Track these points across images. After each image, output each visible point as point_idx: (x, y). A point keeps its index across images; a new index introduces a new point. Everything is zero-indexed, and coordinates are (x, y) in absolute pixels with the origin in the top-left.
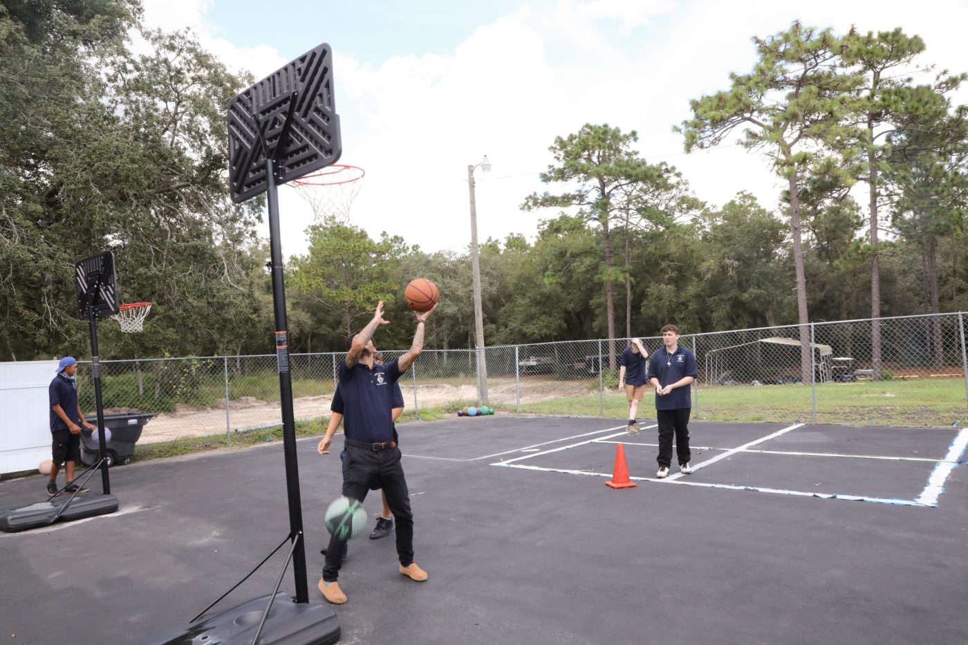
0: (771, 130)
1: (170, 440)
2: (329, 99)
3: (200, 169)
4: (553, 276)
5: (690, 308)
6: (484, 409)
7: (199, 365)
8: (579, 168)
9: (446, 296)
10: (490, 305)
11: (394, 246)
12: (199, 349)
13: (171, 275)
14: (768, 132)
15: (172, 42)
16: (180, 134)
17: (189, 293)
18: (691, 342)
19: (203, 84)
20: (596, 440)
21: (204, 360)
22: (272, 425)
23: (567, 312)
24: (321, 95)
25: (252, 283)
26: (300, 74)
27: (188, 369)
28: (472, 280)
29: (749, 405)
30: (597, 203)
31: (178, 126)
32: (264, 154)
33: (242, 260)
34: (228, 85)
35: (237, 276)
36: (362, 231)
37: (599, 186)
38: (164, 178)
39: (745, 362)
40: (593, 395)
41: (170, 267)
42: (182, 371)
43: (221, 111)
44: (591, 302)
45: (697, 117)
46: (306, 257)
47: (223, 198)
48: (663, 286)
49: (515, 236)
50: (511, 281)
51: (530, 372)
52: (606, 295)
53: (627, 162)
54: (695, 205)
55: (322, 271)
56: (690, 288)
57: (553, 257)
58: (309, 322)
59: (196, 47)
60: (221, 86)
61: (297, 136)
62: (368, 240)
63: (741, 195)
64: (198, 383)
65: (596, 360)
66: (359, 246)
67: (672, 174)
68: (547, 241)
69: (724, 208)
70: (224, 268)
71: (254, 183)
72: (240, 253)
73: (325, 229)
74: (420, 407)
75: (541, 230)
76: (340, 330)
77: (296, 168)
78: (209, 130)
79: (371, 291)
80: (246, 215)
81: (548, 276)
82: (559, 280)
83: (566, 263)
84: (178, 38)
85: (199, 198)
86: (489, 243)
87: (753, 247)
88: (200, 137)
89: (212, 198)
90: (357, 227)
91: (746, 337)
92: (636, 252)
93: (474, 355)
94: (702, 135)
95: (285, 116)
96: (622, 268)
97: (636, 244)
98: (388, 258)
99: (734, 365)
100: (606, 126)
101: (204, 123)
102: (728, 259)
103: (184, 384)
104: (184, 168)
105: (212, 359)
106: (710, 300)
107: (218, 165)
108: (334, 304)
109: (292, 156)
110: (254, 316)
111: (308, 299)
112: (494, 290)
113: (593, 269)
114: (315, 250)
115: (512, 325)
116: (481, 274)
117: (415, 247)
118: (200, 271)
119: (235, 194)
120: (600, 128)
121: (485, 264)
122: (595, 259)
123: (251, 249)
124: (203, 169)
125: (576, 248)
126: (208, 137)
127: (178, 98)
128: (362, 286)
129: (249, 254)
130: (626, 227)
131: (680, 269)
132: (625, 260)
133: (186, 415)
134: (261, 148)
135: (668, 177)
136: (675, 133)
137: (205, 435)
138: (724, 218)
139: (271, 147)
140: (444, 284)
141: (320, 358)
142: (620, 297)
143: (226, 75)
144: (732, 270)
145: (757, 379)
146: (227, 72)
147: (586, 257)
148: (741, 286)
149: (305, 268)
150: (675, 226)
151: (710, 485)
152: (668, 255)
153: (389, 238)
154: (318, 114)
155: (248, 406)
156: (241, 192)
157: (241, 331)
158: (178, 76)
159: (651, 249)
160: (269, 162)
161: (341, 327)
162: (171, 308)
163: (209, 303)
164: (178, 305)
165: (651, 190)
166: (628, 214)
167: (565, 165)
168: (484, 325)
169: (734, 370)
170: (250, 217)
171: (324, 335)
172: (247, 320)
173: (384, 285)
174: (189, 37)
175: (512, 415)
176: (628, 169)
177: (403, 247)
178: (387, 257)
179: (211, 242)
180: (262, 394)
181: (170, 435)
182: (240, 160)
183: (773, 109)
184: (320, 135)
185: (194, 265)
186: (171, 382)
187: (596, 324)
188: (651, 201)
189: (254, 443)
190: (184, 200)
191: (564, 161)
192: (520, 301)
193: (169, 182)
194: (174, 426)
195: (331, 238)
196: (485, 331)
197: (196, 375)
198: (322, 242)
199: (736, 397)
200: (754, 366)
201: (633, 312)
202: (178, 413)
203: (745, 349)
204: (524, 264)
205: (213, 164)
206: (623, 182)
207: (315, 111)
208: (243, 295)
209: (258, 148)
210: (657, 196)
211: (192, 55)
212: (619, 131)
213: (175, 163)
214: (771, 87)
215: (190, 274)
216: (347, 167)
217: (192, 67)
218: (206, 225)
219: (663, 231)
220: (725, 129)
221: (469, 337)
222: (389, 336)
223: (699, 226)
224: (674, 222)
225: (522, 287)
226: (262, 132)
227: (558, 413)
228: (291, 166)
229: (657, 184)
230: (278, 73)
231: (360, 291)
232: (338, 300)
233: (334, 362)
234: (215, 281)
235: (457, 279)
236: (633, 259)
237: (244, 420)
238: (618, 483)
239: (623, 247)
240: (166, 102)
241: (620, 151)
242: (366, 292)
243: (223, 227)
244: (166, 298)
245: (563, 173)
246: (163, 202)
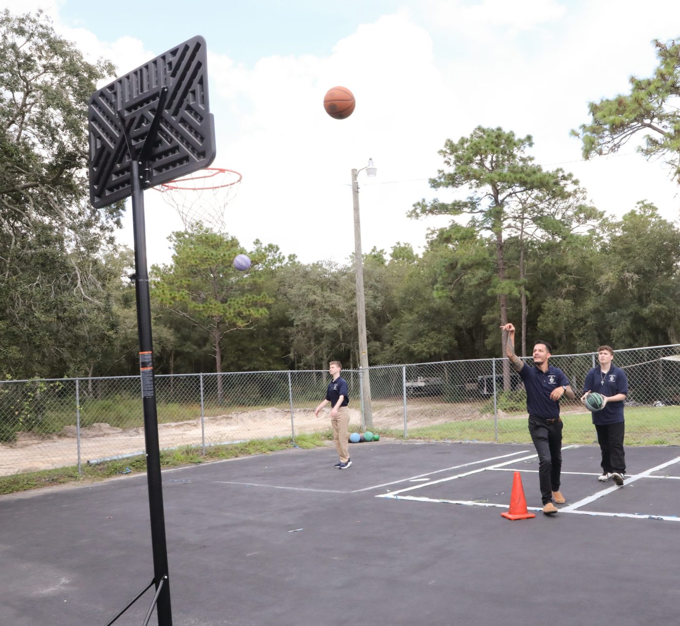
0: (672, 138)
1: (9, 474)
2: (203, 96)
3: (50, 167)
4: (443, 289)
5: (589, 324)
6: (369, 435)
7: (45, 388)
8: (471, 173)
9: (326, 311)
10: (374, 321)
11: (268, 255)
12: (46, 370)
13: (15, 287)
14: (669, 139)
15: (22, 25)
16: (29, 127)
17: (35, 306)
18: (591, 361)
19: (56, 72)
20: (491, 468)
21: (52, 382)
22: (129, 455)
23: (458, 329)
24: (194, 92)
25: (109, 295)
26: (170, 68)
27: (33, 392)
28: (355, 294)
29: (652, 428)
30: (490, 211)
31: (26, 118)
32: (128, 155)
33: (97, 270)
34: (86, 75)
35: (92, 288)
36: (233, 239)
37: (492, 193)
38: (8, 176)
39: (647, 382)
40: (486, 418)
41: (14, 277)
42: (26, 395)
43: (76, 104)
44: (484, 317)
45: (596, 121)
46: (169, 267)
47: (77, 200)
48: (560, 300)
49: (402, 245)
50: (397, 294)
51: (417, 393)
52: (500, 310)
53: (522, 168)
54: (593, 215)
55: (187, 282)
56: (588, 302)
57: (443, 269)
58: (172, 338)
59: (50, 32)
60: (77, 76)
61: (167, 136)
62: (239, 248)
63: (641, 205)
64: (44, 408)
65: (490, 380)
66: (229, 255)
67: (569, 182)
68: (437, 251)
69: (624, 218)
70: (77, 279)
71: (117, 187)
72: (95, 262)
73: (191, 235)
74: (297, 434)
75: (429, 240)
76: (207, 348)
77: (164, 171)
78: (62, 125)
79: (242, 305)
80: (103, 219)
81: (437, 289)
82: (449, 293)
83: (457, 275)
84: (28, 21)
85: (49, 200)
86: (373, 253)
87: (653, 259)
88: (52, 131)
89: (64, 199)
90: (227, 234)
91: (648, 355)
92: (532, 263)
93: (356, 376)
94: (601, 141)
95: (153, 114)
96: (517, 282)
97: (531, 255)
98: (261, 269)
99: (636, 385)
100: (499, 129)
101: (56, 116)
102: (628, 272)
103: (27, 410)
104: (31, 166)
105: (62, 382)
106: (609, 316)
107: (73, 163)
108: (201, 319)
109: (160, 158)
110: (111, 333)
111: (170, 313)
112: (378, 304)
113: (486, 282)
114: (180, 258)
115: (398, 343)
116: (365, 287)
117: (292, 257)
118: (49, 282)
119: (96, 198)
120: (493, 131)
121: (369, 276)
122: (488, 271)
123: (106, 257)
124: (55, 167)
125: (468, 259)
126: (61, 132)
127: (27, 87)
128: (233, 299)
129: (104, 262)
130: (521, 237)
131: (578, 283)
132: (519, 272)
133: (28, 445)
134: (126, 148)
135: (565, 185)
136: (573, 136)
137: (51, 467)
138: (624, 229)
139: (136, 148)
140: (323, 297)
141: (185, 380)
142: (515, 313)
143: (83, 64)
144: (632, 284)
145: (660, 400)
146: (83, 61)
147: (478, 269)
148: (642, 301)
149: (168, 279)
150: (572, 236)
151: (612, 515)
152: (566, 267)
153: (263, 246)
154: (191, 113)
155: (101, 433)
156: (102, 196)
157: (96, 350)
158: (28, 63)
159: (548, 260)
160: (135, 163)
161: (208, 344)
162: (15, 324)
163: (59, 318)
164: (22, 319)
165: (547, 198)
166: (522, 223)
167: (456, 170)
168: (368, 342)
169: (636, 390)
170: (107, 222)
171: (188, 353)
172: (103, 337)
173: (257, 298)
174: (41, 21)
175: (398, 442)
176: (523, 175)
177: (279, 257)
178: (260, 267)
179: (62, 249)
180: (118, 420)
181: (10, 468)
182: (102, 161)
183: (674, 116)
184: (191, 135)
185: (42, 275)
186: (13, 407)
187: (489, 341)
188: (548, 210)
189: (109, 476)
190: (31, 201)
191: (455, 166)
192: (407, 316)
193: (14, 181)
194: (16, 458)
195: (197, 246)
196: (369, 349)
197: (42, 400)
198: (188, 250)
199: (638, 420)
200: (656, 386)
201: (529, 329)
202: (19, 443)
203: (647, 368)
204: (411, 276)
205: (67, 162)
206: (518, 189)
207: (186, 109)
208: (99, 309)
209: (123, 148)
210: (554, 205)
211: (44, 41)
212: (513, 135)
213: (21, 160)
214: (672, 92)
215: (38, 285)
216: (222, 171)
217: (44, 54)
218: (56, 230)
219: (561, 242)
220: (625, 135)
221: (351, 355)
222: (262, 355)
223: (596, 237)
224: (572, 232)
225: (409, 300)
226: (128, 130)
227: (449, 439)
228: (159, 169)
229: (553, 191)
230: (146, 66)
231: (230, 304)
232: (205, 315)
233: (202, 384)
234: (66, 293)
235: (338, 293)
236: (528, 271)
237: (98, 450)
238: (515, 514)
239: (518, 259)
240: (12, 91)
241: (514, 157)
242: (236, 306)
243: (77, 233)
244: (8, 311)
245: (454, 179)
246: (7, 204)
